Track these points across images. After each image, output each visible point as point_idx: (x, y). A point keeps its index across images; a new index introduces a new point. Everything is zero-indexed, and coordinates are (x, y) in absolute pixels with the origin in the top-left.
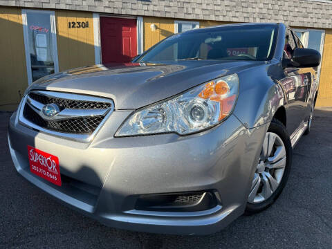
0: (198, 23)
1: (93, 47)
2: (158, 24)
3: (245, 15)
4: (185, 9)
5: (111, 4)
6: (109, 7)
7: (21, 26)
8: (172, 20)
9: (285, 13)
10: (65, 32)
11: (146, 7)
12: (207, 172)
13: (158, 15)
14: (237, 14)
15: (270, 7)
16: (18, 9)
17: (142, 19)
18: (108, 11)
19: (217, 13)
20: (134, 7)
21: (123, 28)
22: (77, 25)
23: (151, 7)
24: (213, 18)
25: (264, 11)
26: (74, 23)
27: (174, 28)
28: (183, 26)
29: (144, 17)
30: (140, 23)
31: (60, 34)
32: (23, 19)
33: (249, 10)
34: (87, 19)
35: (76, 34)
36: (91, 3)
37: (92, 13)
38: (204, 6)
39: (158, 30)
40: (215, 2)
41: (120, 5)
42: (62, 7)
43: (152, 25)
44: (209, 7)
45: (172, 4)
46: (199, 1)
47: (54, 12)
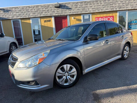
0: (91, 14)
1: (52, 28)
2: (75, 17)
3: (112, 8)
4: (85, 10)
6: (57, 13)
7: (30, 24)
8: (80, 15)
9: (132, 4)
10: (43, 24)
11: (70, 12)
13: (75, 13)
14: (108, 8)
15: (124, 2)
16: (29, 19)
18: (57, 15)
19: (99, 9)
20: (66, 12)
21: (63, 20)
23: (72, 11)
24: (97, 11)
25: (121, 5)
26: (46, 21)
27: (81, 17)
28: (85, 16)
29: (69, 15)
30: (68, 17)
31: (42, 25)
32: (31, 21)
33: (114, 5)
34: (50, 19)
35: (47, 24)
36: (51, 13)
37: (52, 16)
38: (93, 7)
39: (75, 19)
40: (98, 5)
41: (61, 12)
42: (42, 16)
43: (73, 18)
44: (95, 7)
45: (80, 9)
46: (91, 5)
47: (39, 18)
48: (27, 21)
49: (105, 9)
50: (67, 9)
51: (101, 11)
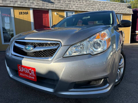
0: (74, 12)
1: (30, 22)
2: (58, 13)
3: (92, 9)
4: (69, 6)
5: (38, 4)
8: (63, 11)
11: (52, 6)
12: (105, 70)
13: (58, 9)
14: (89, 8)
15: (102, 5)
17: (51, 10)
18: (36, 7)
19: (82, 8)
20: (47, 5)
21: (43, 14)
22: (23, 13)
23: (55, 6)
24: (80, 10)
25: (100, 7)
26: (22, 12)
27: (65, 14)
28: (68, 13)
29: (52, 9)
30: (50, 12)
31: (16, 17)
33: (94, 6)
34: (27, 11)
35: (23, 17)
36: (29, 4)
37: (30, 8)
38: (76, 5)
39: (58, 15)
40: (80, 4)
41: (42, 5)
42: (16, 5)
43: (55, 13)
44: (78, 6)
46: (74, 3)
47: (12, 8)
49: (87, 8)
50: (49, 2)
51: (83, 10)
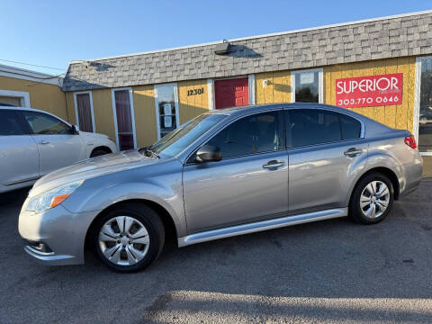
0: (322, 69)
1: (207, 111)
2: (271, 79)
4: (303, 56)
5: (222, 68)
6: (220, 71)
7: (153, 98)
8: (288, 72)
10: (185, 100)
11: (256, 64)
16: (151, 86)
17: (253, 76)
18: (219, 75)
19: (348, 53)
20: (245, 65)
21: (237, 89)
22: (194, 92)
23: (263, 63)
26: (192, 91)
27: (291, 80)
28: (302, 76)
29: (255, 74)
30: (251, 81)
31: (182, 102)
32: (155, 93)
33: (402, 38)
35: (194, 101)
36: (204, 70)
37: (206, 79)
38: (329, 48)
39: (271, 86)
40: (346, 40)
42: (182, 78)
43: (264, 81)
44: (336, 48)
45: (286, 54)
47: (176, 84)
48: (147, 93)
49: (369, 50)
50: (250, 56)
51: (353, 59)
